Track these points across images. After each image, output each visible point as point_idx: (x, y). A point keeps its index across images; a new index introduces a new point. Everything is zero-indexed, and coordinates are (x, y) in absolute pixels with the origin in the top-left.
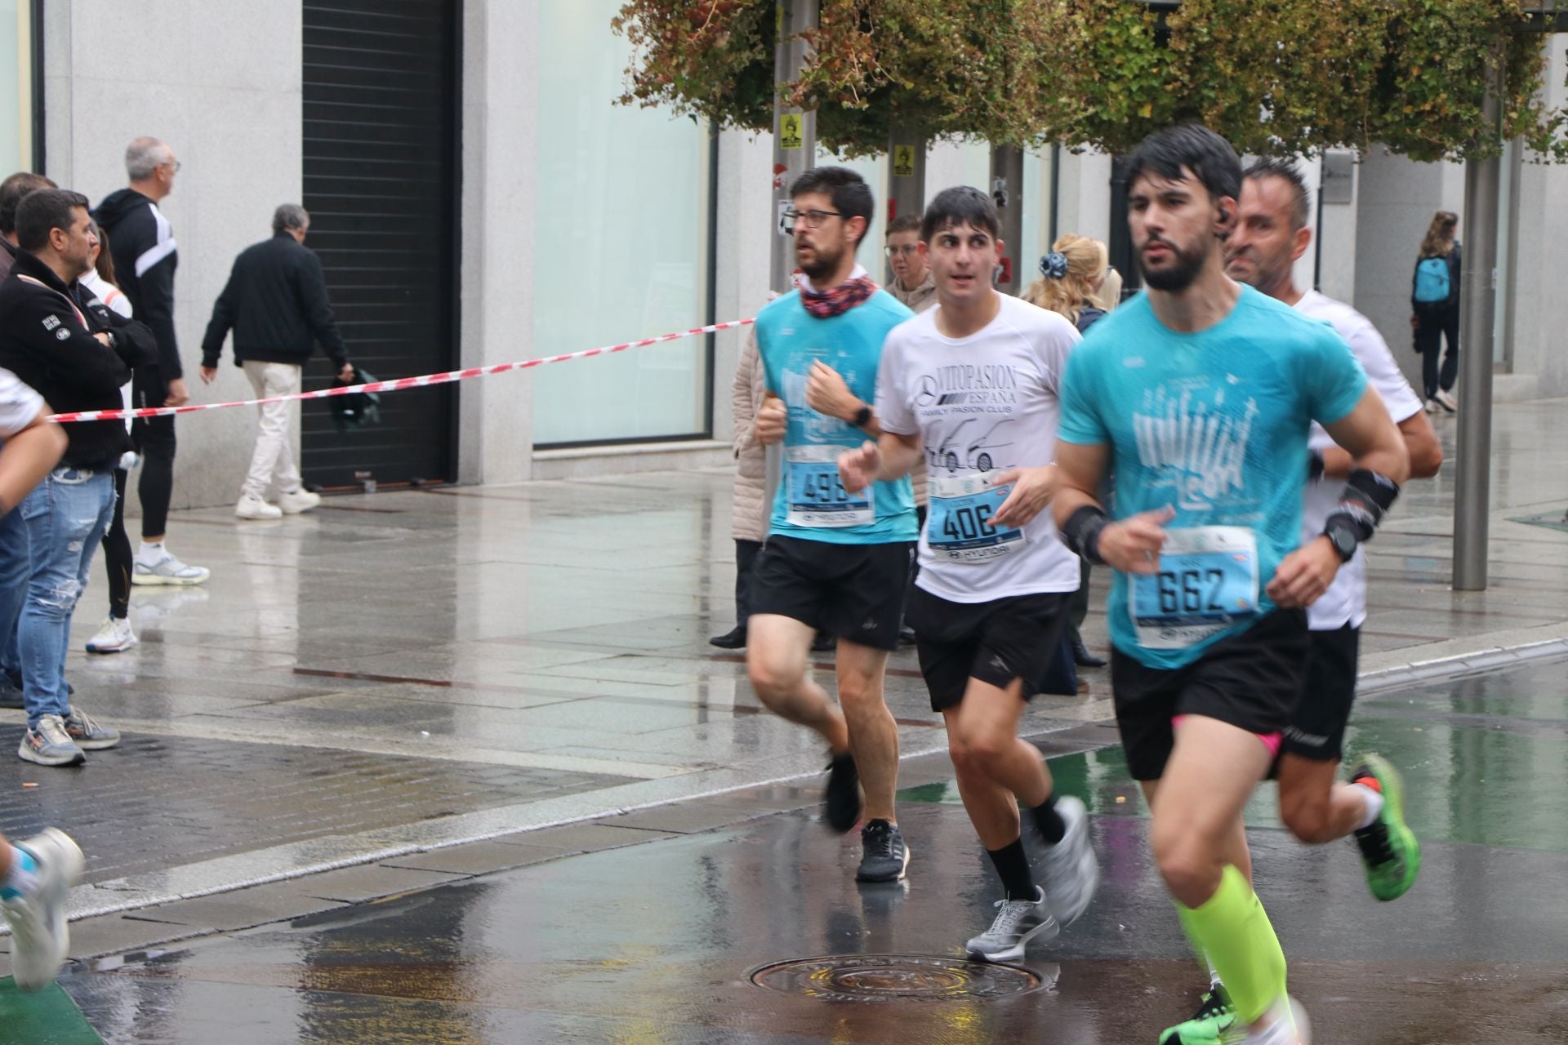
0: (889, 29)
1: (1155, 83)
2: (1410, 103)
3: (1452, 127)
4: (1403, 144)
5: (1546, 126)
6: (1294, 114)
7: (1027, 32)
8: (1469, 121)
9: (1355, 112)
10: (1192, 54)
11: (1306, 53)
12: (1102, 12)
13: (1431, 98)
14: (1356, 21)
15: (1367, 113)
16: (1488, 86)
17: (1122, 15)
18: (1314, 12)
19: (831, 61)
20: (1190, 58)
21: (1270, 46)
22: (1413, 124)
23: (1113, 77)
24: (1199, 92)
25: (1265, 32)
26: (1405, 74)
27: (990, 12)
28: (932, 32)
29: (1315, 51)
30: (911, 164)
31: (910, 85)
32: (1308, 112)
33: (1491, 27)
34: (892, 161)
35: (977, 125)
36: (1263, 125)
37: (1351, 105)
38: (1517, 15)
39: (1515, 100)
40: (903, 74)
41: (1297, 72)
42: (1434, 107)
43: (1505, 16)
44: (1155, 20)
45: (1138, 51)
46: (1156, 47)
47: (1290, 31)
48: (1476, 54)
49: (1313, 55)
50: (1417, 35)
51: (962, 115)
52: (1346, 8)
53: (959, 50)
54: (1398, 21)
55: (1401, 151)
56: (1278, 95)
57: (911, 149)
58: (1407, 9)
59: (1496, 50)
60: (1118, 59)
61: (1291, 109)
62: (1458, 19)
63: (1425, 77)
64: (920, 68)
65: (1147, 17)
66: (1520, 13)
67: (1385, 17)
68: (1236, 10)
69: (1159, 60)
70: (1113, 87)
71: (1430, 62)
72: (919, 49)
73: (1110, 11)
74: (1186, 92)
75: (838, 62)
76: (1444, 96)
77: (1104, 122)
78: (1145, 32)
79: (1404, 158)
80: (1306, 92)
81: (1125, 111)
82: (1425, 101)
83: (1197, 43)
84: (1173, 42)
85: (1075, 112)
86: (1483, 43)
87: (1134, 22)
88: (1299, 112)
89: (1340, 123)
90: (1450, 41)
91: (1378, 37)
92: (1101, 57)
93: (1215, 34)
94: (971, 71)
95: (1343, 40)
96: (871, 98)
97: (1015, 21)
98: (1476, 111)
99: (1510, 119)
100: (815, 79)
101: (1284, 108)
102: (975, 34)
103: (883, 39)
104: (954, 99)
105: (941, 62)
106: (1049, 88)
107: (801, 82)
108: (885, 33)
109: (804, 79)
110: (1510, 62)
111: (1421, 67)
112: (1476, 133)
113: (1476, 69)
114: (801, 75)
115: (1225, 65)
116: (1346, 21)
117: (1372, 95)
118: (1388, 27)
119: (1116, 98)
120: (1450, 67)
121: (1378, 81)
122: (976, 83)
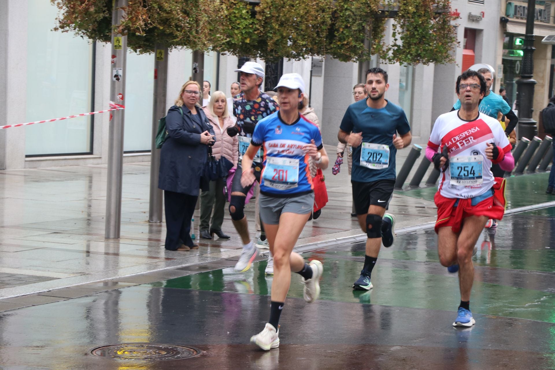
0: (154, 7)
1: (251, 31)
2: (339, 41)
3: (354, 50)
4: (337, 55)
5: (385, 50)
6: (300, 43)
7: (205, 10)
8: (360, 48)
9: (321, 43)
10: (264, 21)
11: (304, 22)
12: (232, 4)
13: (347, 39)
14: (321, 11)
15: (325, 44)
16: (366, 36)
17: (239, 6)
18: (307, 7)
19: (132, 18)
20: (263, 22)
21: (291, 19)
22: (340, 48)
23: (236, 28)
24: (266, 35)
25: (290, 14)
26: (338, 30)
27: (191, 3)
28: (170, 9)
29: (307, 21)
30: (163, 56)
32: (304, 43)
33: (367, 15)
35: (186, 43)
36: (289, 47)
37: (319, 41)
38: (376, 12)
39: (375, 41)
40: (159, 24)
41: (300, 28)
42: (348, 42)
43: (372, 11)
44: (251, 8)
45: (245, 19)
46: (251, 18)
47: (298, 14)
48: (362, 25)
49: (306, 23)
50: (342, 17)
51: (181, 39)
52: (318, 6)
53: (179, 16)
54: (335, 12)
55: (336, 58)
56: (294, 36)
57: (163, 51)
58: (339, 8)
59: (369, 23)
60: (238, 22)
61: (298, 42)
62: (356, 12)
63: (344, 32)
64: (165, 22)
65: (248, 7)
66: (377, 11)
67: (331, 10)
68: (279, 6)
69: (252, 23)
70: (236, 32)
71: (346, 27)
72: (165, 15)
73: (235, 4)
74: (262, 34)
75: (134, 18)
76: (351, 39)
77: (233, 44)
78: (247, 12)
79: (337, 60)
80: (304, 36)
81: (240, 40)
82: (345, 40)
83: (266, 17)
84: (257, 16)
85: (222, 40)
86: (365, 21)
87: (243, 8)
89: (315, 47)
90: (353, 20)
91: (329, 17)
92: (232, 20)
93: (272, 14)
94: (184, 24)
95: (317, 18)
96: (147, 32)
97: (200, 6)
98: (362, 45)
99: (373, 48)
100: (126, 24)
101: (296, 41)
102: (185, 10)
103: (152, 11)
104: (178, 33)
105: (173, 20)
106: (213, 31)
107: (121, 25)
108: (152, 9)
110: (374, 28)
111: (343, 28)
112: (362, 52)
113: (362, 30)
114: (121, 23)
115: (276, 25)
116: (317, 11)
117: (326, 37)
118: (332, 14)
119: (237, 35)
121: (329, 33)
122: (186, 28)
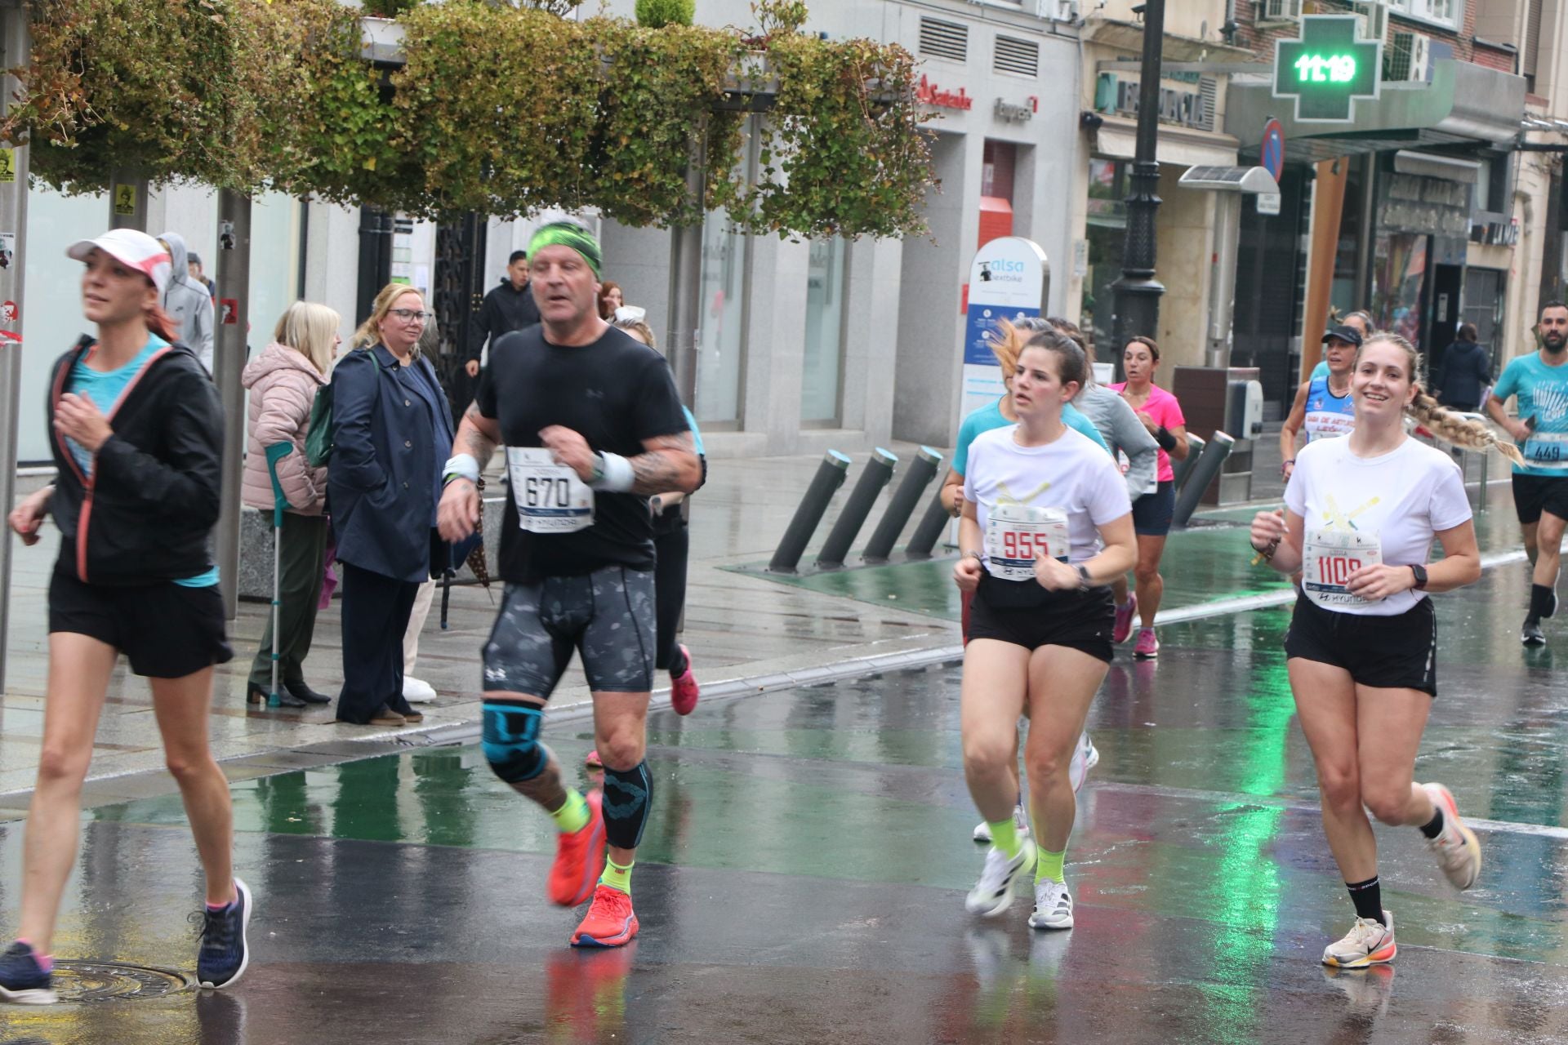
0: (103, 70)
1: (379, 138)
2: (620, 170)
3: (657, 194)
4: (614, 209)
5: (743, 198)
6: (513, 175)
7: (249, 81)
8: (674, 190)
9: (570, 176)
10: (415, 112)
11: (523, 117)
12: (328, 66)
13: (639, 167)
14: (570, 90)
15: (582, 178)
16: (692, 158)
17: (347, 71)
18: (531, 79)
19: (41, 99)
20: (413, 116)
21: (489, 108)
22: (623, 191)
23: (339, 129)
24: (421, 149)
25: (485, 96)
26: (614, 142)
27: (209, 60)
28: (148, 76)
29: (531, 116)
30: (132, 203)
32: (524, 174)
33: (693, 104)
34: (114, 197)
35: (196, 169)
37: (566, 169)
38: (716, 94)
39: (716, 173)
40: (119, 115)
41: (514, 135)
42: (641, 175)
43: (706, 94)
44: (380, 77)
45: (363, 105)
46: (381, 102)
47: (508, 96)
48: (680, 128)
49: (530, 120)
50: (626, 107)
51: (180, 158)
52: (561, 77)
53: (176, 95)
54: (609, 92)
55: (614, 215)
56: (496, 156)
57: (133, 189)
58: (617, 82)
59: (698, 126)
60: (344, 112)
61: (509, 170)
62: (664, 94)
63: (633, 147)
64: (137, 110)
65: (372, 74)
66: (720, 93)
67: (596, 88)
68: (457, 72)
69: (384, 116)
70: (339, 139)
71: (638, 133)
72: (134, 92)
73: (336, 66)
74: (409, 148)
75: (47, 101)
76: (650, 165)
77: (330, 172)
78: (370, 88)
79: (615, 221)
80: (524, 154)
81: (350, 162)
82: (633, 169)
83: (420, 102)
84: (397, 100)
85: (299, 161)
86: (686, 118)
87: (359, 77)
88: (517, 173)
90: (656, 114)
91: (591, 107)
92: (327, 109)
93: (437, 95)
94: (188, 116)
95: (557, 108)
96: (79, 137)
97: (236, 70)
98: (680, 181)
99: (711, 190)
100: (24, 115)
101: (502, 168)
102: (193, 80)
103: (97, 80)
104: (171, 142)
105: (158, 106)
106: (273, 137)
107: (10, 117)
108: (100, 74)
109: (13, 114)
110: (711, 137)
111: (630, 137)
112: (680, 202)
113: (682, 142)
114: (10, 110)
115: (447, 125)
116: (561, 90)
117: (586, 160)
118: (600, 98)
119: (342, 150)
120: (656, 139)
121: (591, 147)
122: (194, 129)
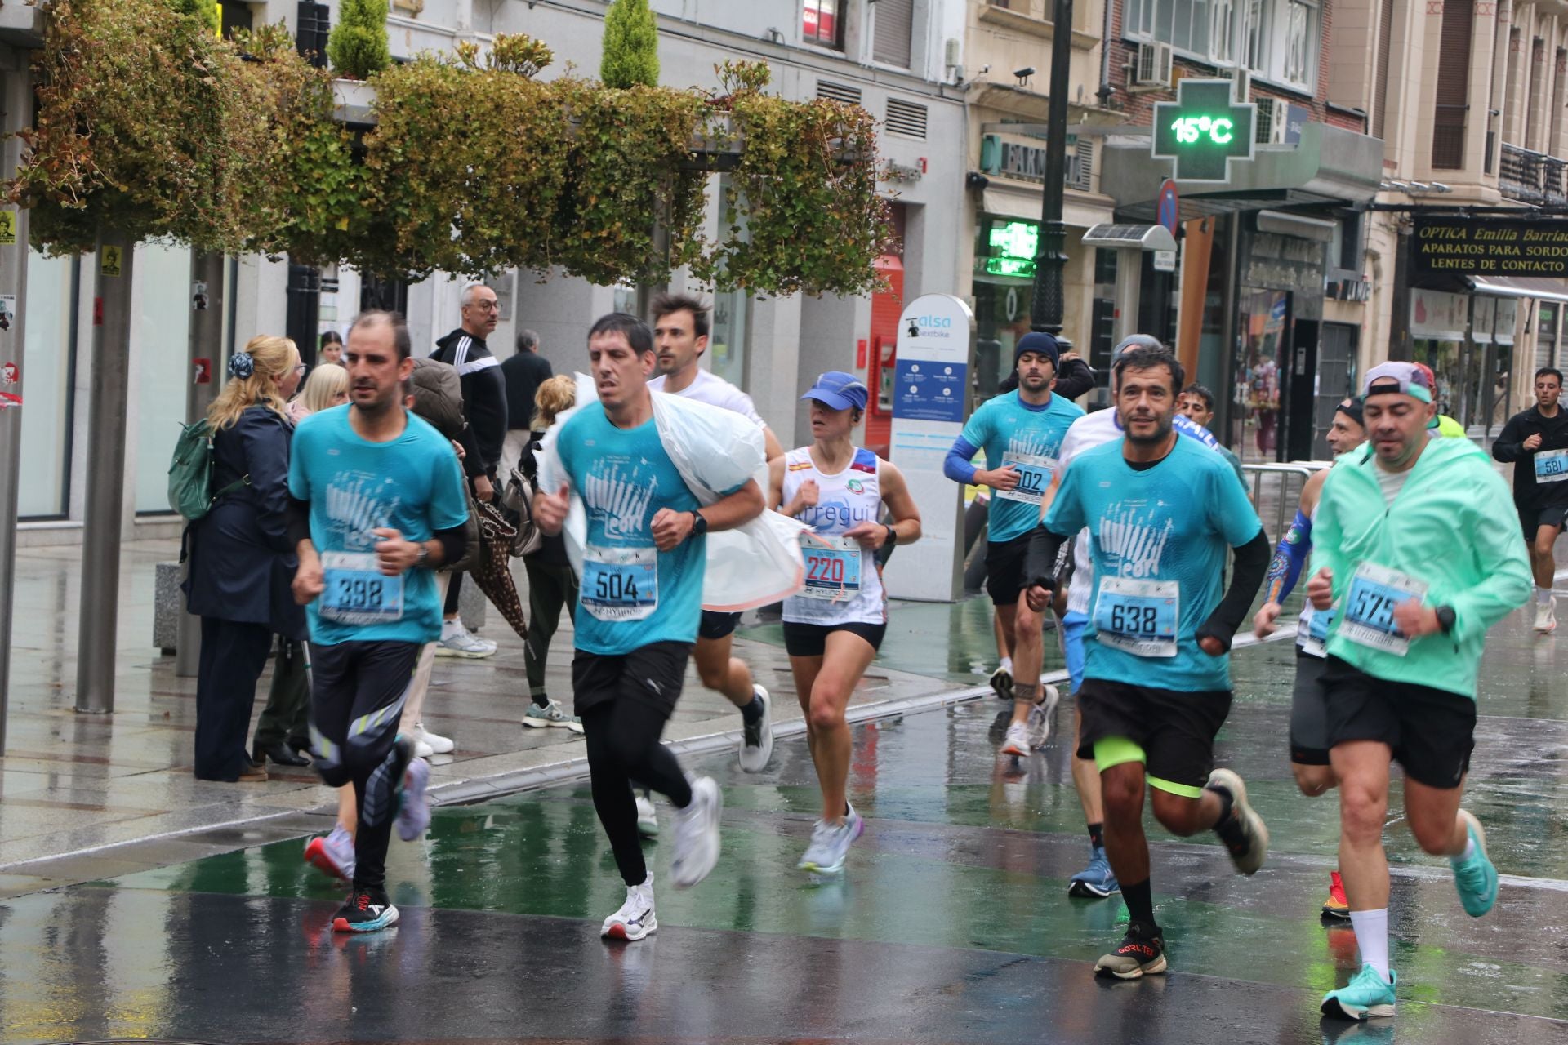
0: (104, 133)
1: (352, 198)
2: (587, 229)
3: (626, 253)
4: (579, 267)
5: (709, 256)
6: (483, 235)
7: (234, 143)
8: (641, 248)
9: (538, 235)
10: (387, 173)
11: (494, 177)
12: (301, 128)
13: (608, 226)
14: (539, 150)
15: (550, 237)
16: (657, 217)
17: (320, 132)
18: (501, 139)
19: (49, 161)
20: (385, 176)
21: (460, 169)
22: (591, 250)
23: (312, 190)
24: (393, 209)
25: (456, 156)
26: (584, 202)
27: (199, 122)
28: (146, 138)
29: (501, 176)
30: (118, 264)
31: (124, 188)
32: (496, 233)
33: (661, 163)
34: (99, 259)
35: (187, 230)
36: (454, 243)
37: (535, 229)
38: (683, 154)
39: (681, 232)
40: (116, 177)
41: (485, 195)
42: (610, 234)
43: (674, 154)
44: (352, 139)
45: (335, 166)
46: (352, 164)
47: (479, 156)
48: (647, 188)
49: (500, 180)
50: (594, 166)
51: (173, 219)
52: (530, 137)
53: (172, 157)
54: (577, 152)
55: (578, 274)
56: (468, 216)
57: (119, 250)
58: (586, 142)
59: (665, 185)
60: (316, 174)
61: (480, 229)
62: (632, 154)
63: (602, 206)
64: (132, 172)
65: (344, 135)
66: (687, 152)
67: (565, 148)
68: (427, 133)
69: (356, 176)
70: (312, 200)
71: (606, 193)
72: (134, 154)
73: (308, 128)
74: (381, 209)
75: (56, 163)
76: (619, 224)
77: (303, 232)
78: (341, 149)
79: (582, 279)
80: (493, 214)
81: (323, 223)
82: (602, 228)
83: (392, 163)
84: (369, 161)
85: (277, 221)
86: (653, 178)
87: (331, 139)
88: (488, 232)
89: (525, 245)
90: (624, 174)
91: (559, 167)
92: (300, 171)
93: (409, 156)
94: (183, 177)
95: (527, 167)
96: (88, 198)
97: (224, 132)
98: (647, 240)
99: (676, 248)
100: (33, 178)
101: (473, 228)
102: (185, 142)
103: (97, 142)
104: (166, 204)
105: (153, 168)
106: (254, 197)
107: (18, 180)
108: (100, 136)
109: (21, 177)
110: (676, 196)
111: (597, 196)
112: (647, 260)
113: (648, 201)
114: (17, 173)
115: (419, 185)
116: (530, 150)
117: (553, 220)
118: (568, 158)
119: (315, 210)
120: (624, 198)
121: (559, 206)
122: (187, 190)
